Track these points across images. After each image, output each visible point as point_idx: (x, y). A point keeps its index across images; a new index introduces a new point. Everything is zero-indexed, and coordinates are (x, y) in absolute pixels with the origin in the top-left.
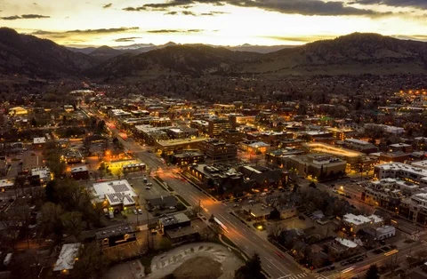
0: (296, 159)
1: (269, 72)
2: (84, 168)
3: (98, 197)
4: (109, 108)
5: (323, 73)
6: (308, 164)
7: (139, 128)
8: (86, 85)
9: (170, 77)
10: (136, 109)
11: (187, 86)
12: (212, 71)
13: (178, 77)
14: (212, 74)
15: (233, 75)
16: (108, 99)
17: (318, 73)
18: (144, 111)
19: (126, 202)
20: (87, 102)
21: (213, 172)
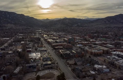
0: (88, 50)
1: (92, 26)
2: (30, 49)
3: (31, 56)
4: (44, 35)
5: (109, 26)
6: (91, 51)
7: (49, 40)
8: (40, 29)
9: (63, 27)
10: (50, 35)
11: (67, 29)
12: (76, 25)
13: (65, 27)
14: (75, 26)
15: (81, 26)
16: (44, 33)
17: (108, 26)
18: (52, 36)
19: (37, 58)
20: (39, 33)
21: (63, 52)
